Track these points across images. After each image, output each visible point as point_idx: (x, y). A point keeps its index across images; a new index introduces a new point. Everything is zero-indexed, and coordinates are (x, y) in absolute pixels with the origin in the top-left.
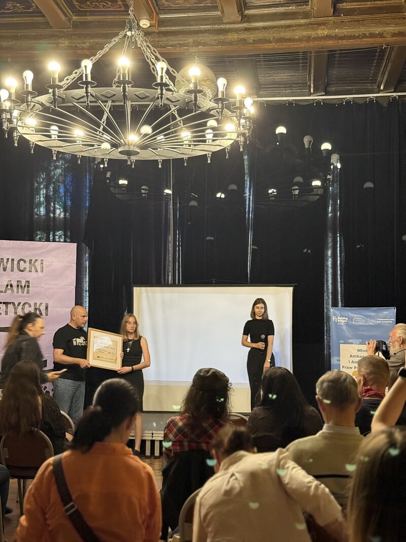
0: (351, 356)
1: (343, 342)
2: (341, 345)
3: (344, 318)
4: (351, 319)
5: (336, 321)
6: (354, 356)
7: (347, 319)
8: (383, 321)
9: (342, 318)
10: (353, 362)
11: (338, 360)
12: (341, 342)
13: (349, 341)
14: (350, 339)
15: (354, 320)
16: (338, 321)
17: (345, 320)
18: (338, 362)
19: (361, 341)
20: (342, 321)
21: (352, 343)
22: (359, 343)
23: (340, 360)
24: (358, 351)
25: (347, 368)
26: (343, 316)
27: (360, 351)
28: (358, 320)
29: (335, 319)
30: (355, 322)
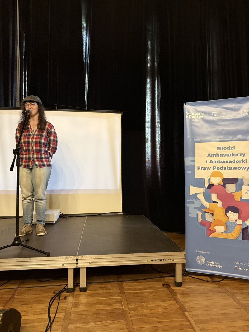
0: (209, 155)
1: (198, 140)
2: (196, 144)
3: (200, 114)
4: (209, 114)
5: (190, 118)
6: (213, 155)
7: (203, 114)
9: (197, 114)
10: (211, 162)
11: (191, 161)
12: (196, 140)
13: (207, 138)
14: (208, 136)
15: (212, 115)
16: (193, 117)
18: (192, 163)
19: (222, 137)
21: (210, 141)
22: (219, 140)
23: (194, 161)
24: (218, 150)
25: (204, 169)
26: (198, 112)
27: (221, 149)
28: (217, 114)
29: (189, 115)
30: (214, 116)
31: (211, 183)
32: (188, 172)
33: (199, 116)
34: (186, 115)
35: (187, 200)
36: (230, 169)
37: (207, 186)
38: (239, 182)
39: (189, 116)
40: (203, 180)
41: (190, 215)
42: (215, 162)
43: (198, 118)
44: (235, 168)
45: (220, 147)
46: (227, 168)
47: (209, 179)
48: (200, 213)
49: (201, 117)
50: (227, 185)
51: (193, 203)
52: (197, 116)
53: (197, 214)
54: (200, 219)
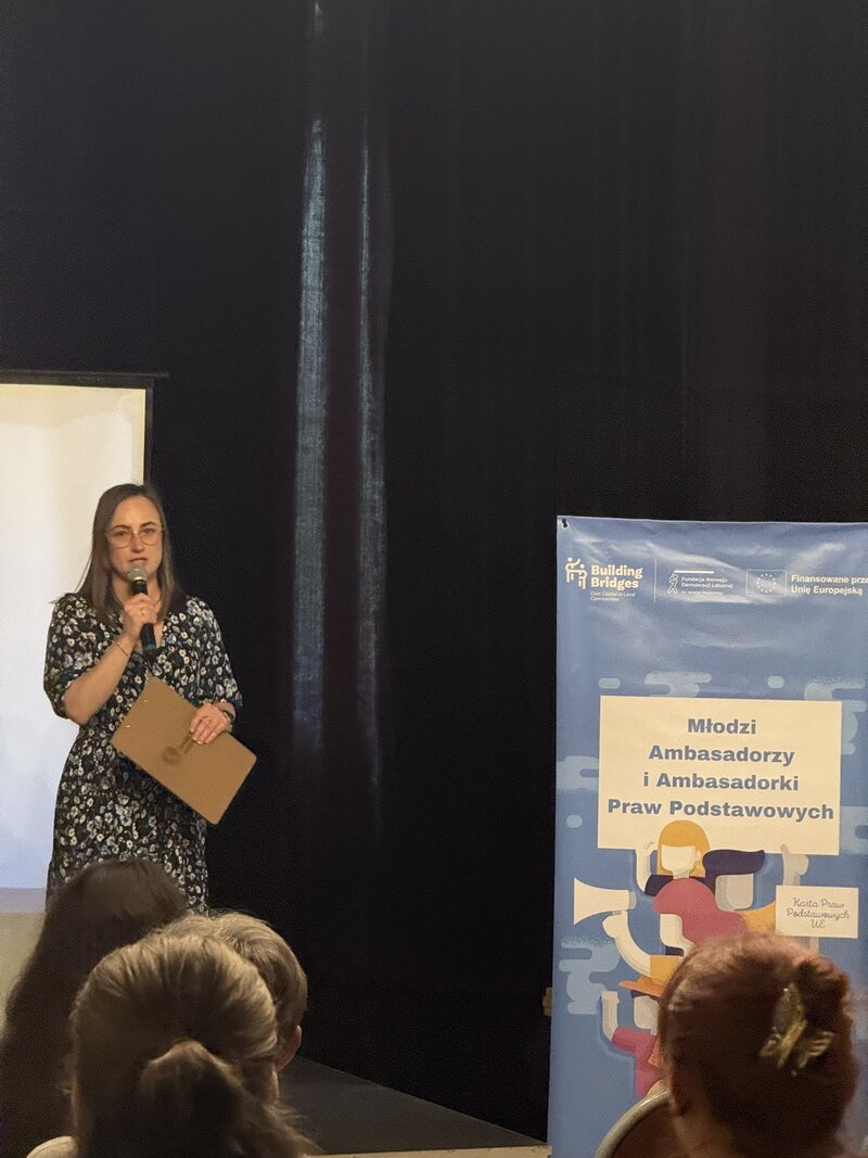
0: (656, 752)
1: (615, 683)
2: (604, 698)
3: (623, 570)
4: (659, 573)
5: (582, 584)
6: (672, 753)
7: (638, 574)
8: (820, 585)
9: (611, 570)
10: (663, 780)
11: (585, 773)
12: (604, 683)
13: (650, 680)
14: (653, 668)
15: (673, 579)
16: (595, 582)
17: (631, 578)
18: (585, 783)
19: (707, 678)
20: (613, 584)
21: (662, 691)
22: (697, 690)
23: (595, 774)
24: (690, 731)
25: (633, 811)
26: (618, 561)
27: (702, 731)
28: (693, 579)
29: (580, 572)
30: (679, 587)
31: (659, 872)
32: (568, 822)
33: (620, 578)
34: (569, 571)
35: (564, 942)
36: (733, 813)
37: (642, 884)
38: (768, 867)
39: (576, 575)
40: (631, 856)
41: (572, 1009)
42: (681, 781)
43: (615, 590)
44: (754, 812)
45: (702, 721)
46: (722, 810)
47: (654, 856)
48: (611, 999)
49: (628, 584)
50: (721, 882)
51: (586, 955)
52: (611, 578)
53: (600, 1004)
54: (611, 1025)
